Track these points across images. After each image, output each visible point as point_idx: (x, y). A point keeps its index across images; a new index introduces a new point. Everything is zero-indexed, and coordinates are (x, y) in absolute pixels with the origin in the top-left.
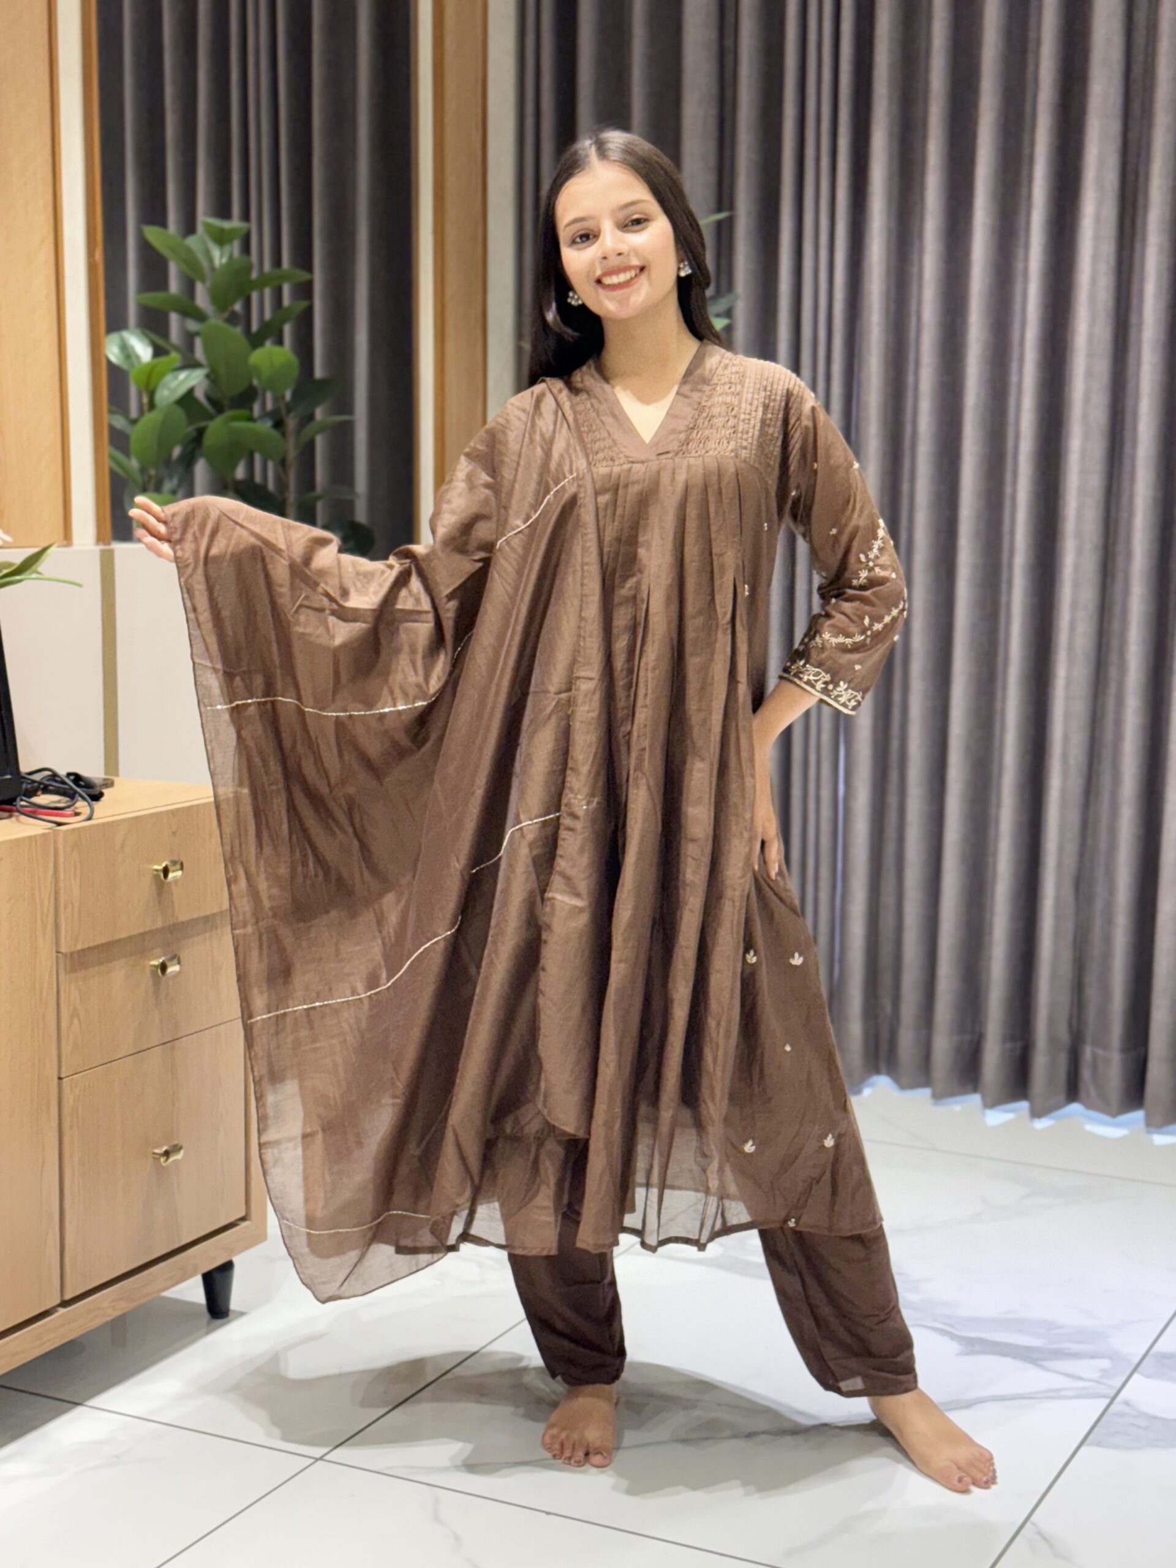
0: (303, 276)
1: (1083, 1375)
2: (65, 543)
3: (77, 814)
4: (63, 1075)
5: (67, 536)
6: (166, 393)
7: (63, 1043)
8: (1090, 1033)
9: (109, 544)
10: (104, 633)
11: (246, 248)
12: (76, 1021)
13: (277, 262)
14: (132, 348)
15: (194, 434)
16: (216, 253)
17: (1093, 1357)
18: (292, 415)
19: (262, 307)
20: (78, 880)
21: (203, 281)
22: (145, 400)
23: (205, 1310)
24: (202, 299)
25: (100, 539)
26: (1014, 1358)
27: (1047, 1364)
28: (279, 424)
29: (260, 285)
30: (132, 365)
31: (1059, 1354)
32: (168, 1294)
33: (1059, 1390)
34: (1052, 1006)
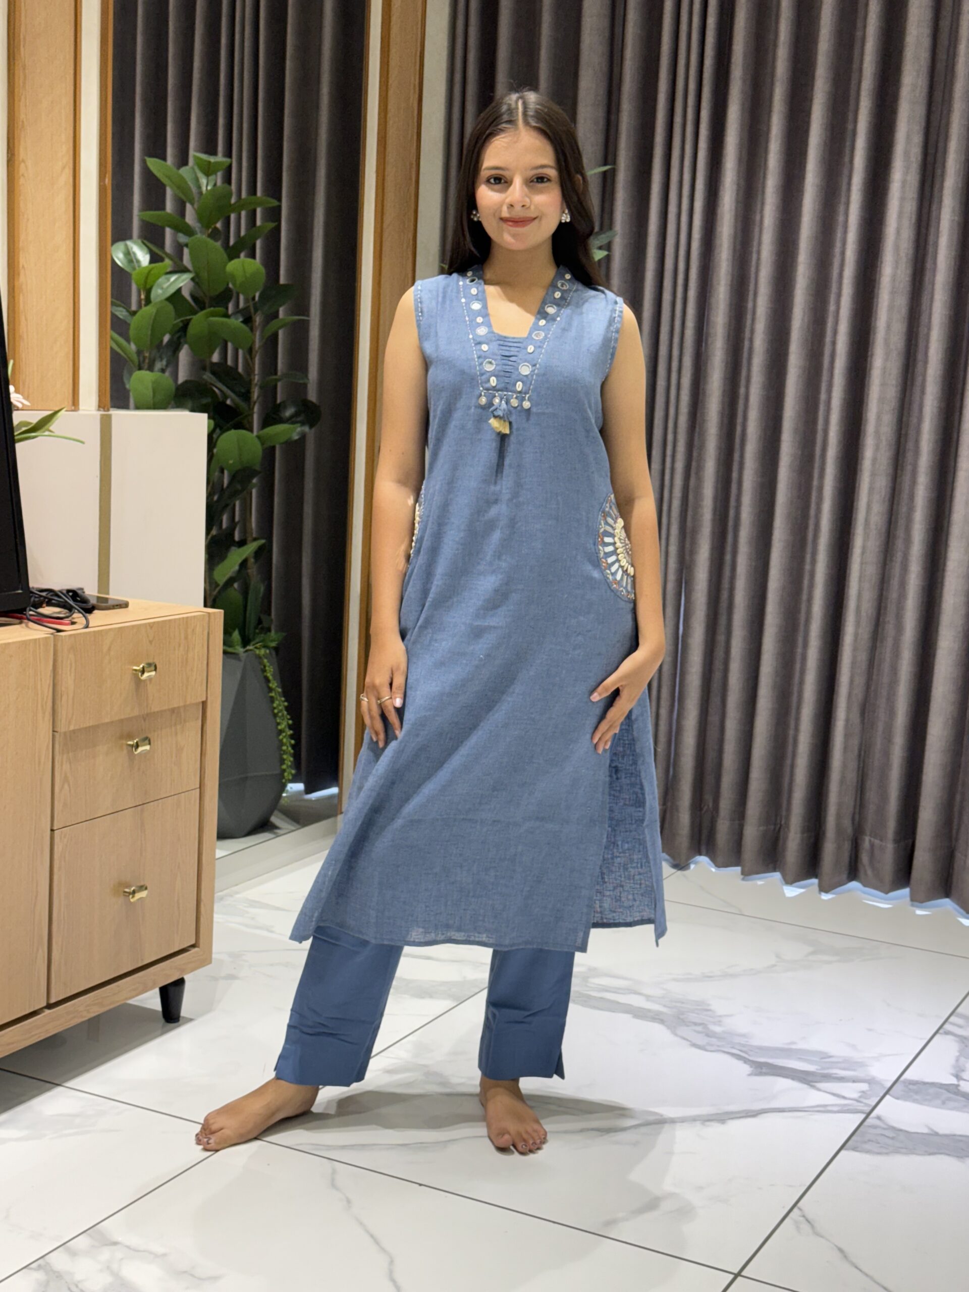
0: (274, 203)
1: (847, 1095)
2: (73, 408)
3: (73, 623)
4: (55, 828)
5: (75, 403)
6: (160, 291)
7: (56, 803)
8: (868, 826)
9: (108, 410)
10: (101, 481)
11: (228, 180)
12: (66, 786)
13: (253, 190)
14: (135, 254)
15: (181, 325)
16: (203, 181)
17: (854, 1081)
18: (259, 312)
19: (239, 225)
20: (73, 675)
21: (192, 204)
22: (143, 297)
23: (161, 1015)
24: (190, 217)
25: (101, 406)
26: (793, 1079)
27: (819, 1085)
28: (248, 320)
29: (237, 208)
30: (134, 269)
31: (827, 1078)
32: (131, 1002)
33: (826, 1106)
34: (840, 805)
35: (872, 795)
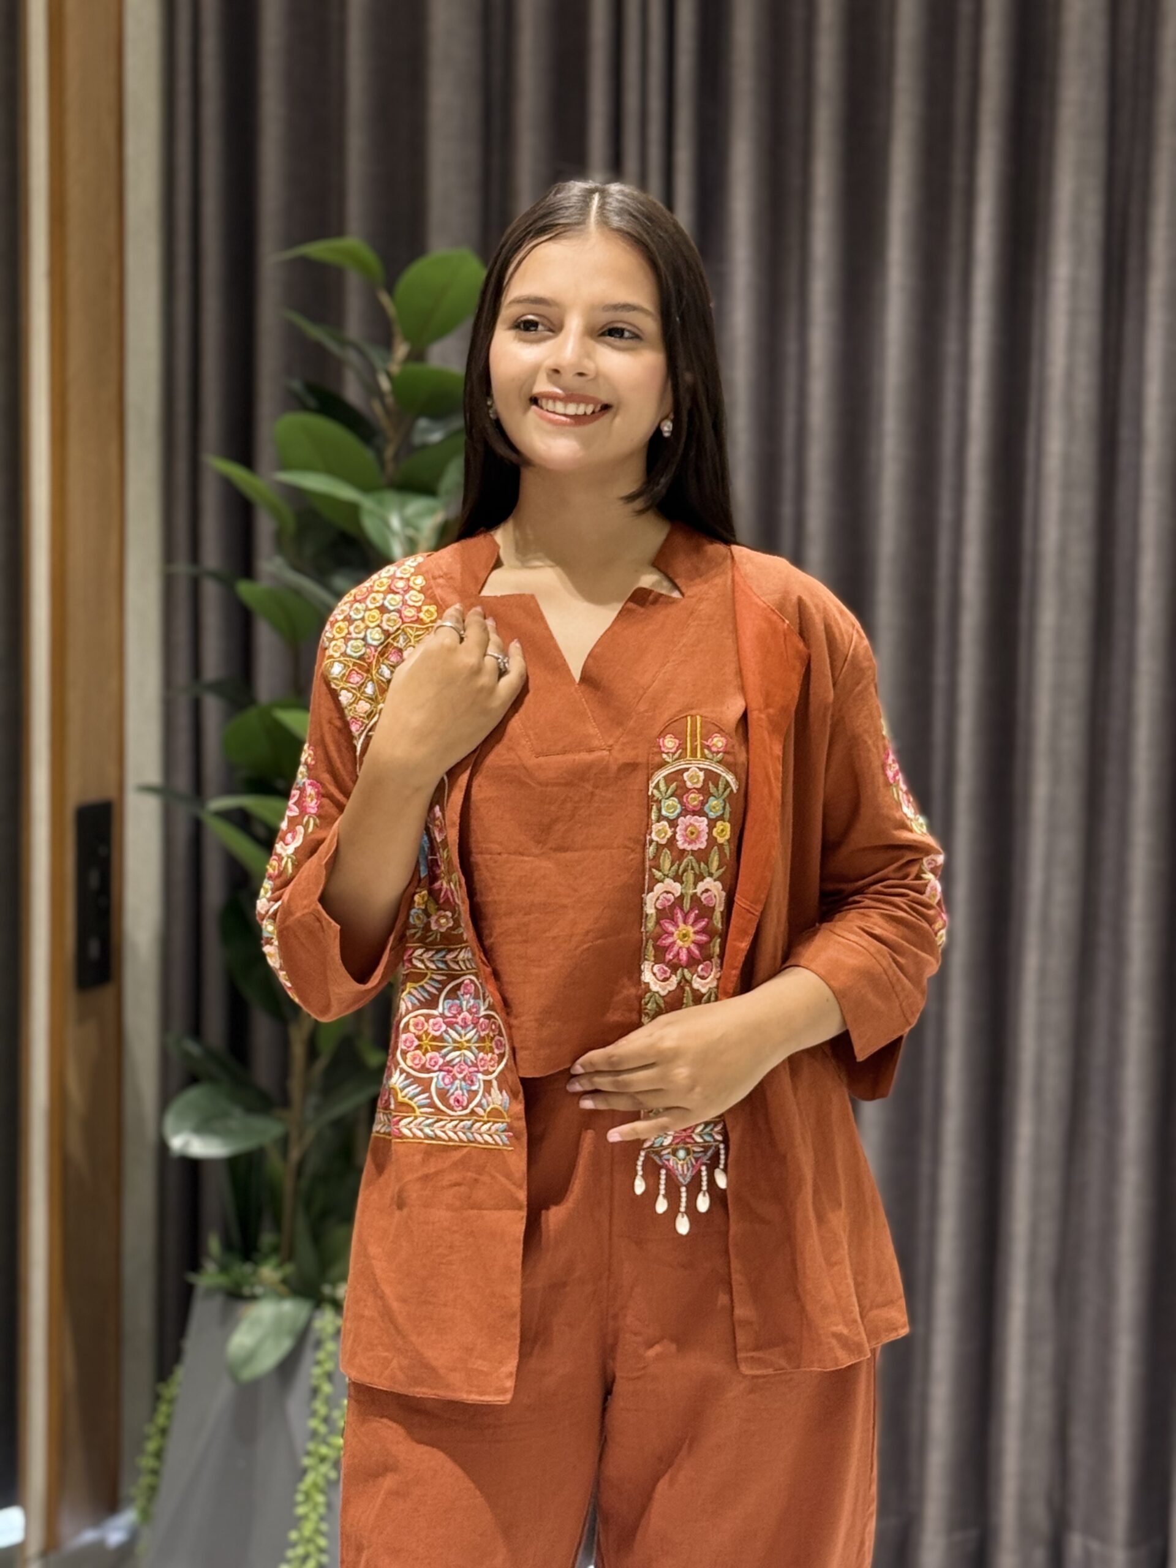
34: (1025, 1476)
35: (1080, 1453)
